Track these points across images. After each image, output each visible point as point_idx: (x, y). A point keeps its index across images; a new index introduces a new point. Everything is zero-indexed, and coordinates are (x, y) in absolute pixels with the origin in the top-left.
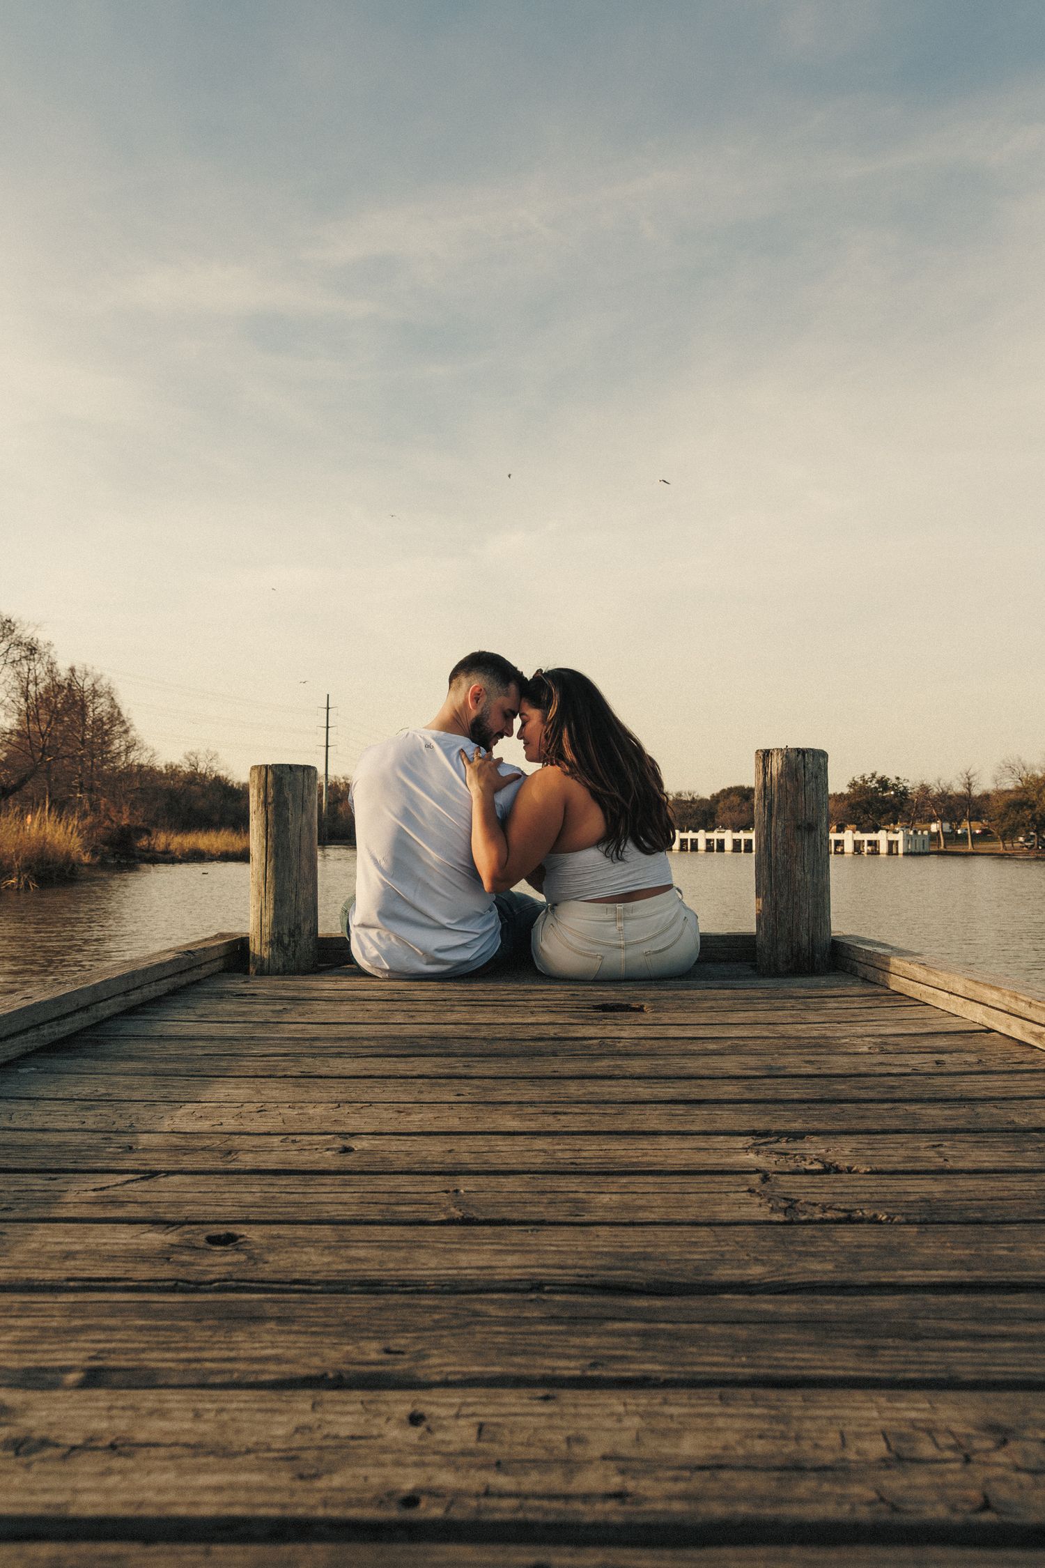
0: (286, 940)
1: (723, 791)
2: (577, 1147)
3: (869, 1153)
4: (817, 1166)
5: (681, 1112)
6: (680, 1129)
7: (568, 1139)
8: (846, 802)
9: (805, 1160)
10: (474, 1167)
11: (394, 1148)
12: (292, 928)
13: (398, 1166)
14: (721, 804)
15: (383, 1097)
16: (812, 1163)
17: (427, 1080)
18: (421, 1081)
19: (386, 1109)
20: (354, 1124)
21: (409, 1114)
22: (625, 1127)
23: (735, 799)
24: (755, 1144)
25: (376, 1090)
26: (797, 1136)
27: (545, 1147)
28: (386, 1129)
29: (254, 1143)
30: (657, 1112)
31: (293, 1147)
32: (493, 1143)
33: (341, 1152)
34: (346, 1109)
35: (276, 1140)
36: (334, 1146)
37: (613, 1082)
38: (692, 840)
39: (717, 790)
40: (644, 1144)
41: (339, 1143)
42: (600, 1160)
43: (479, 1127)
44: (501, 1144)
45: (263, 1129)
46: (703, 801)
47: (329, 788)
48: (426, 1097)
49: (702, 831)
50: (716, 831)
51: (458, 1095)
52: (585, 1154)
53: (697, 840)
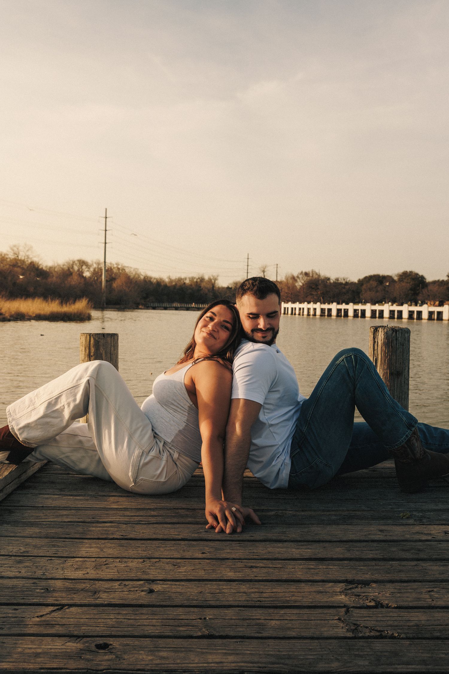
1: (366, 278)
2: (261, 590)
3: (399, 595)
4: (372, 604)
5: (313, 567)
6: (311, 578)
7: (257, 585)
8: (445, 287)
9: (367, 600)
10: (213, 603)
11: (174, 590)
13: (178, 602)
14: (364, 287)
15: (166, 554)
16: (370, 601)
17: (186, 542)
18: (183, 543)
19: (167, 564)
20: (153, 574)
21: (179, 567)
22: (285, 577)
23: (374, 283)
24: (345, 589)
25: (162, 549)
26: (366, 583)
27: (246, 590)
28: (169, 577)
29: (106, 587)
30: (301, 567)
31: (125, 589)
32: (221, 587)
33: (149, 593)
34: (148, 563)
35: (116, 584)
36: (145, 589)
37: (280, 545)
38: (345, 310)
39: (362, 277)
40: (293, 588)
41: (147, 587)
42: (271, 599)
43: (214, 576)
44: (226, 588)
45: (109, 577)
46: (353, 284)
47: (107, 271)
48: (188, 555)
49: (351, 304)
50: (360, 304)
51: (203, 553)
52: (265, 595)
53: (348, 310)
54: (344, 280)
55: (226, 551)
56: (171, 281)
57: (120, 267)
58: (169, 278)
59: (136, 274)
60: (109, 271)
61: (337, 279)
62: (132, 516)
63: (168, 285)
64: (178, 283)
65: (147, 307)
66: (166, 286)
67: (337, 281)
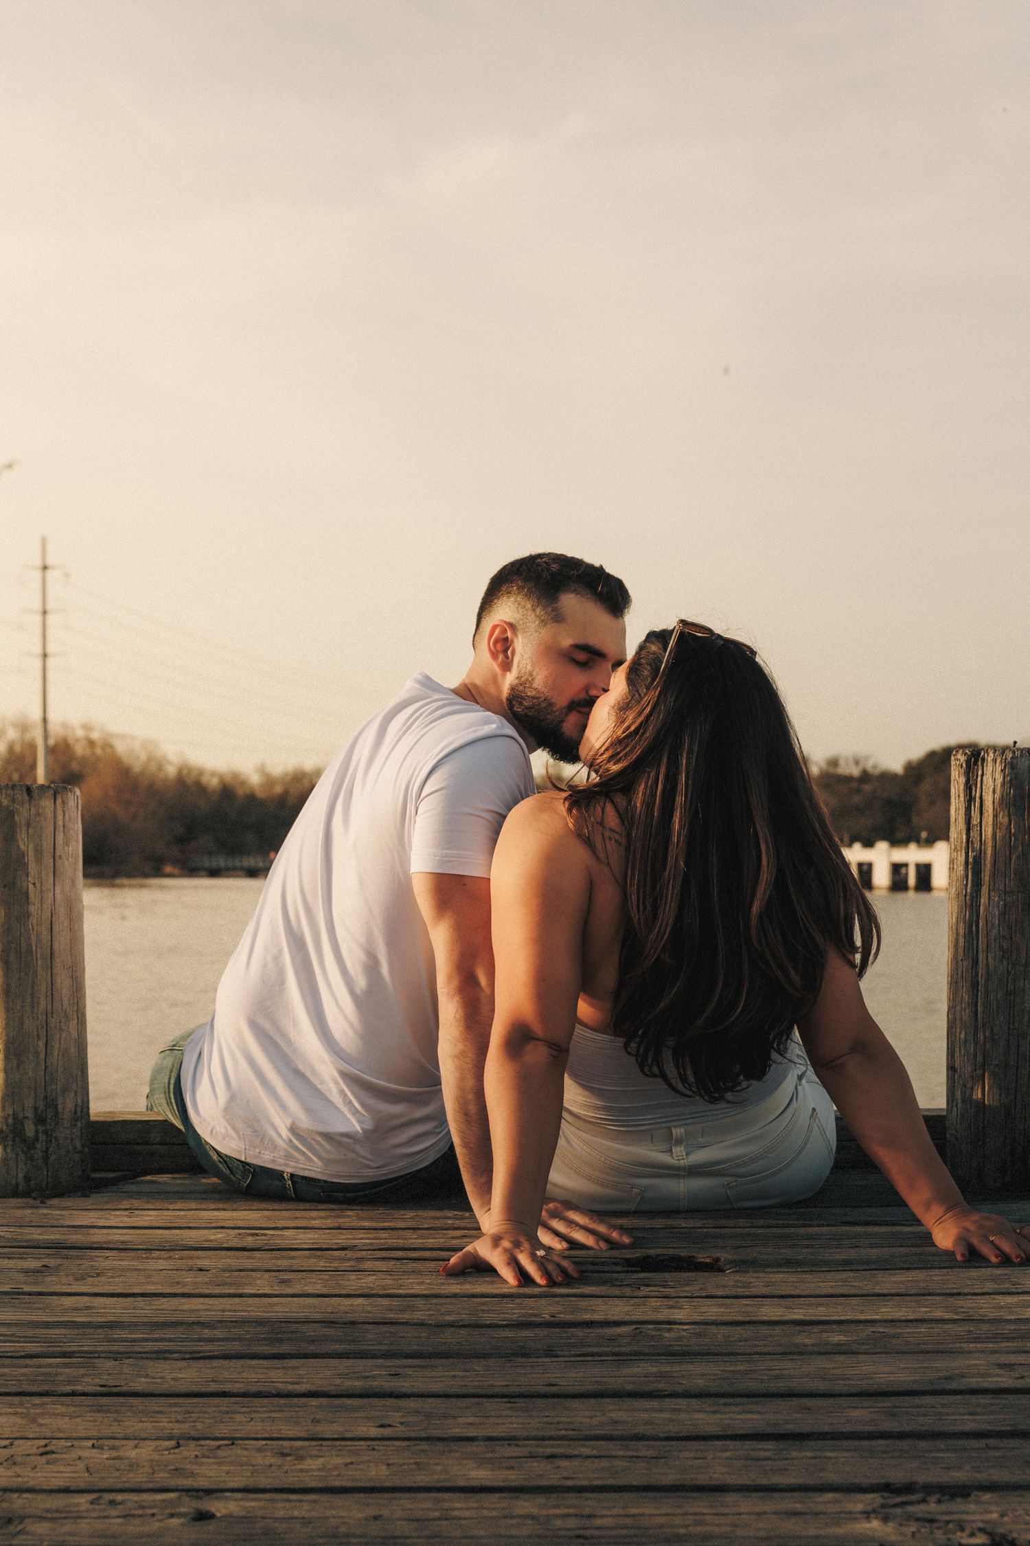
0: (30, 1129)
2: (587, 1511)
4: (980, 1540)
5: (768, 1454)
6: (764, 1482)
7: (572, 1498)
9: (962, 1529)
11: (281, 1513)
12: (41, 1104)
15: (256, 1428)
16: (972, 1535)
17: (325, 1401)
18: (314, 1402)
19: (259, 1450)
20: (208, 1473)
21: (301, 1458)
22: (670, 1478)
24: (883, 1506)
25: (238, 1417)
26: (961, 1491)
27: (535, 1511)
28: (264, 1482)
29: (48, 1505)
30: (727, 1454)
31: (114, 1513)
32: (447, 1505)
33: (195, 1520)
34: (190, 1450)
35: (83, 1501)
36: (183, 1510)
37: (655, 1404)
40: (700, 1505)
41: (188, 1506)
42: (624, 1532)
43: (422, 1479)
44: (459, 1505)
45: (56, 1483)
46: (886, 778)
47: (51, 751)
48: (327, 1430)
49: (882, 846)
50: (913, 846)
51: (382, 1426)
52: (598, 1522)
53: (870, 865)
54: (857, 763)
55: (461, 1420)
56: (270, 781)
57: (95, 735)
58: (262, 771)
59: (150, 759)
60: (60, 751)
61: (834, 763)
62: (134, 1340)
63: (260, 794)
64: (292, 790)
65: (191, 871)
66: (251, 798)
67: (831, 770)
